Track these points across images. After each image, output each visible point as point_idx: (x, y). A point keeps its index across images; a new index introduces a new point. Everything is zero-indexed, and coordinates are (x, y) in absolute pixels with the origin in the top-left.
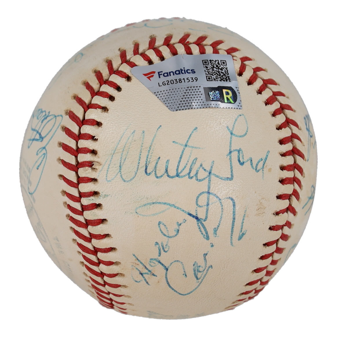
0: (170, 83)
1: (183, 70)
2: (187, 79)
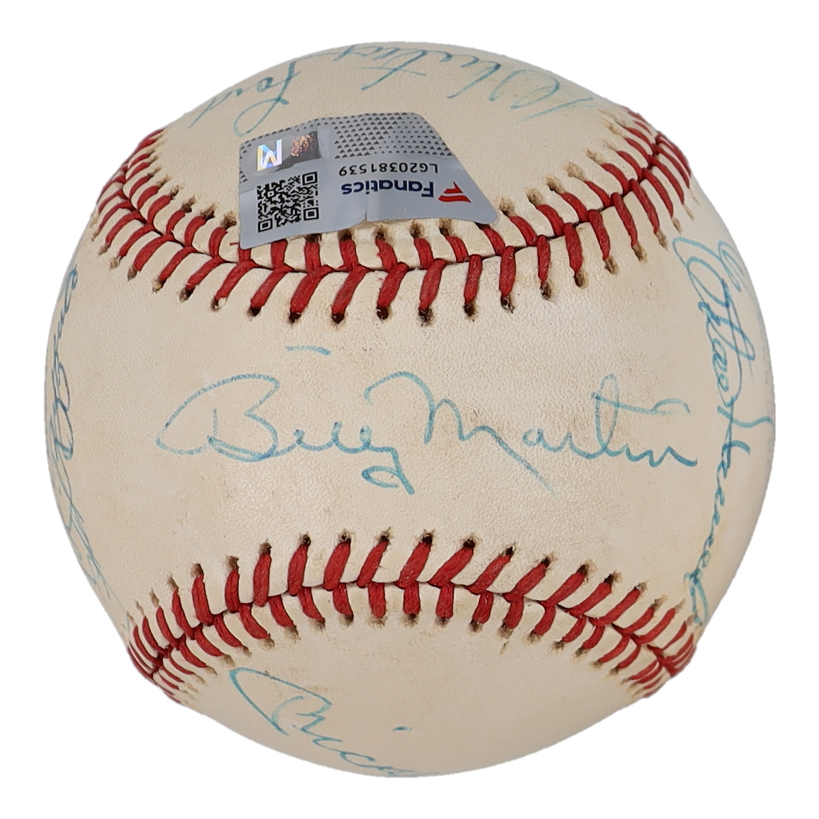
0: (410, 167)
1: (372, 188)
2: (365, 171)
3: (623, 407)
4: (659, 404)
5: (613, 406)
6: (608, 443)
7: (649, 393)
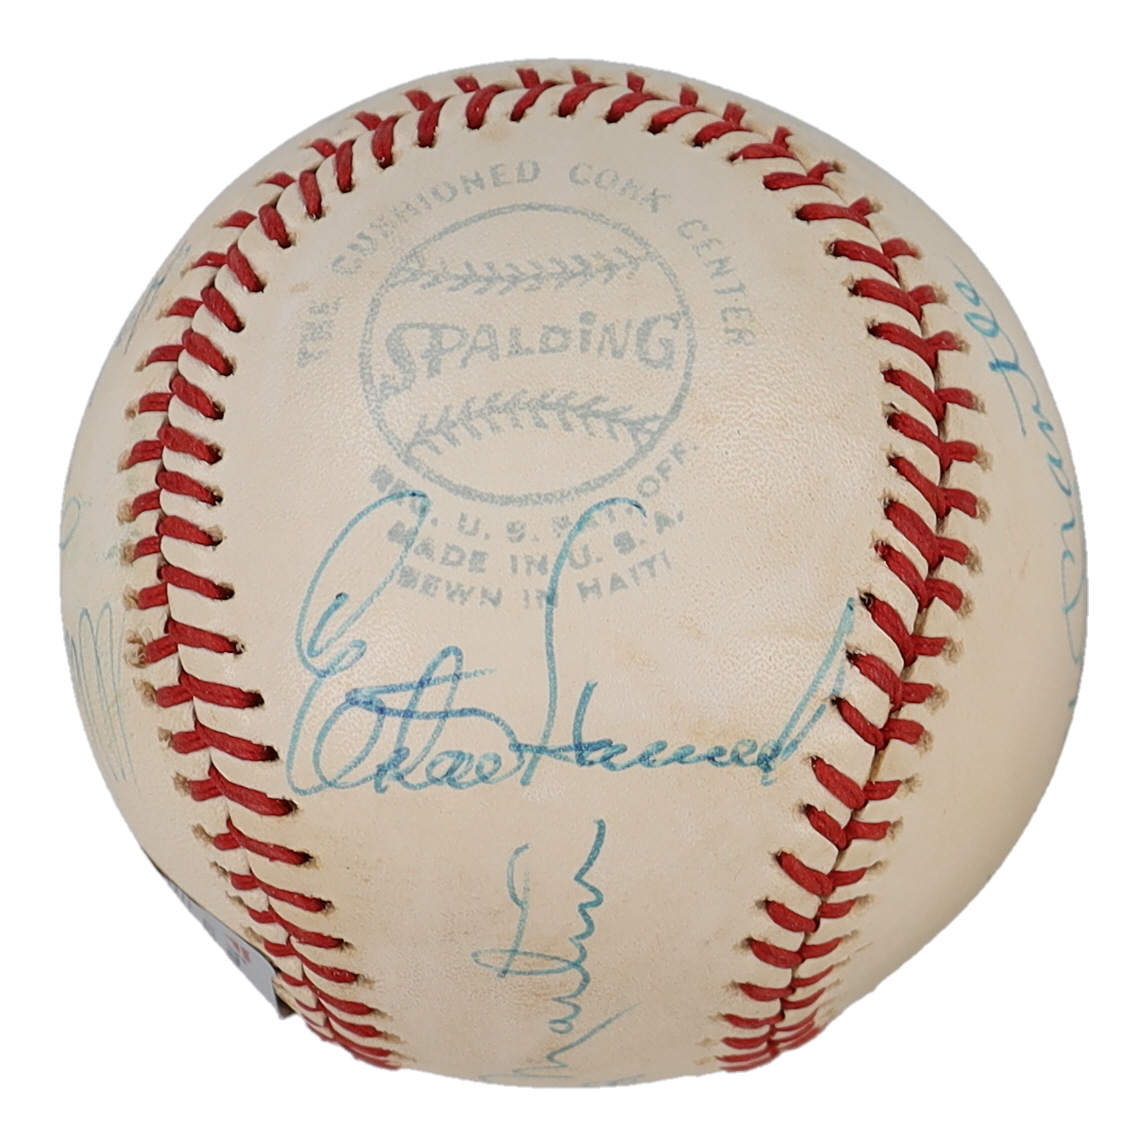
3: (518, 945)
4: (515, 898)
5: (517, 957)
6: (568, 962)
7: (499, 912)
